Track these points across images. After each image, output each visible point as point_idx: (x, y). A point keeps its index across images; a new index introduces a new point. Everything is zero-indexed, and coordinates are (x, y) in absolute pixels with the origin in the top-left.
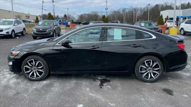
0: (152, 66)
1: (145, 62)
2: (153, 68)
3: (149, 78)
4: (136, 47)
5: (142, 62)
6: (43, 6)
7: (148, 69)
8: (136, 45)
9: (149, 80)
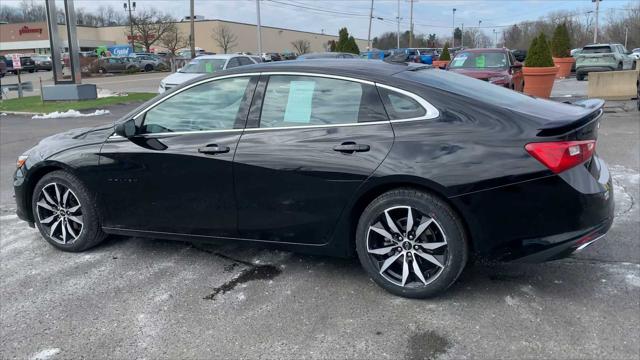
0: (413, 230)
1: (386, 211)
2: (420, 240)
3: (404, 281)
4: (350, 152)
5: (375, 210)
6: (372, 9)
7: (400, 244)
8: (354, 143)
9: (403, 288)
